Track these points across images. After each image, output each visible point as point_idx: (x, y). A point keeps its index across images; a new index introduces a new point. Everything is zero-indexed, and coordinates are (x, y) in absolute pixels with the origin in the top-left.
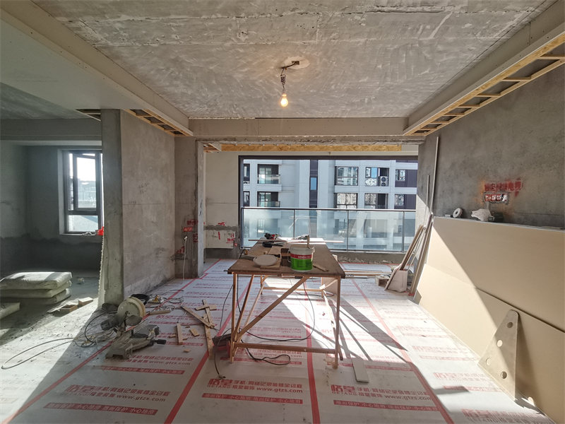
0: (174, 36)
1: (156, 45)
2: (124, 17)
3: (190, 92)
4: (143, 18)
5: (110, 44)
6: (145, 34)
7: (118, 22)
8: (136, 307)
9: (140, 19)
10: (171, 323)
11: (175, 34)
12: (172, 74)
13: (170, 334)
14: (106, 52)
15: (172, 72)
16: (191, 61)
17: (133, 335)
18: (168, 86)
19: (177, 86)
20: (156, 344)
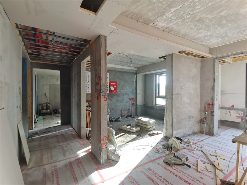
0: (197, 7)
1: (189, 16)
2: (173, 10)
3: (209, 33)
4: (181, 6)
5: (168, 26)
6: (183, 13)
7: (170, 13)
8: (176, 143)
9: (180, 7)
10: (195, 157)
11: (198, 5)
12: (198, 28)
13: (194, 163)
14: (167, 30)
15: (198, 27)
16: (208, 16)
17: (175, 156)
18: (196, 35)
19: (201, 33)
20: (185, 166)
